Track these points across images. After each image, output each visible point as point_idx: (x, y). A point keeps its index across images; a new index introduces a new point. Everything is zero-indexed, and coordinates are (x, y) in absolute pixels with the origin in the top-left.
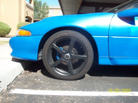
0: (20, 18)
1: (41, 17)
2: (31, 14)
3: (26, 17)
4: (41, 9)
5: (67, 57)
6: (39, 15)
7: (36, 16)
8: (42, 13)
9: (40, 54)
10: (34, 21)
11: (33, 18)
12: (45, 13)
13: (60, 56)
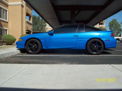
0: (22, 31)
1: (39, 29)
2: (30, 28)
3: (27, 30)
4: (40, 23)
6: (38, 28)
7: (36, 29)
8: (41, 25)
9: (25, 47)
10: (33, 33)
11: (32, 31)
12: (42, 26)
13: (31, 47)
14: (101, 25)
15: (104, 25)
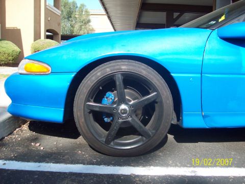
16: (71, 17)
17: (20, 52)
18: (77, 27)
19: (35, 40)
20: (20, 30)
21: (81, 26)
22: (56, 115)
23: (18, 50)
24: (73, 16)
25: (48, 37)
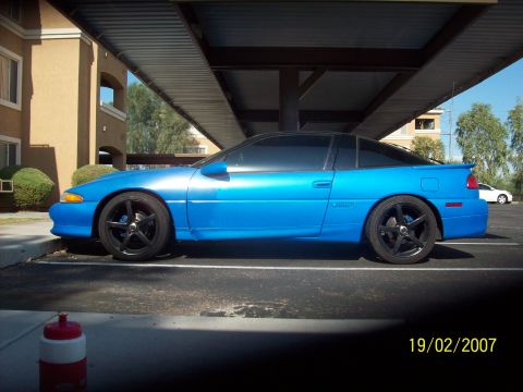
5: (133, 227)
14: (425, 128)
15: (437, 130)
16: (150, 118)
17: (53, 187)
18: (162, 137)
19: (79, 165)
20: (53, 149)
21: (170, 135)
22: (86, 231)
23: (51, 183)
24: (153, 115)
25: (102, 160)
